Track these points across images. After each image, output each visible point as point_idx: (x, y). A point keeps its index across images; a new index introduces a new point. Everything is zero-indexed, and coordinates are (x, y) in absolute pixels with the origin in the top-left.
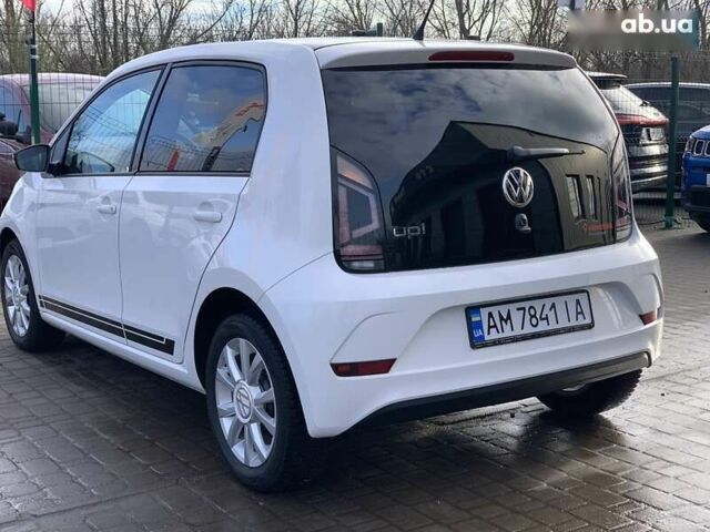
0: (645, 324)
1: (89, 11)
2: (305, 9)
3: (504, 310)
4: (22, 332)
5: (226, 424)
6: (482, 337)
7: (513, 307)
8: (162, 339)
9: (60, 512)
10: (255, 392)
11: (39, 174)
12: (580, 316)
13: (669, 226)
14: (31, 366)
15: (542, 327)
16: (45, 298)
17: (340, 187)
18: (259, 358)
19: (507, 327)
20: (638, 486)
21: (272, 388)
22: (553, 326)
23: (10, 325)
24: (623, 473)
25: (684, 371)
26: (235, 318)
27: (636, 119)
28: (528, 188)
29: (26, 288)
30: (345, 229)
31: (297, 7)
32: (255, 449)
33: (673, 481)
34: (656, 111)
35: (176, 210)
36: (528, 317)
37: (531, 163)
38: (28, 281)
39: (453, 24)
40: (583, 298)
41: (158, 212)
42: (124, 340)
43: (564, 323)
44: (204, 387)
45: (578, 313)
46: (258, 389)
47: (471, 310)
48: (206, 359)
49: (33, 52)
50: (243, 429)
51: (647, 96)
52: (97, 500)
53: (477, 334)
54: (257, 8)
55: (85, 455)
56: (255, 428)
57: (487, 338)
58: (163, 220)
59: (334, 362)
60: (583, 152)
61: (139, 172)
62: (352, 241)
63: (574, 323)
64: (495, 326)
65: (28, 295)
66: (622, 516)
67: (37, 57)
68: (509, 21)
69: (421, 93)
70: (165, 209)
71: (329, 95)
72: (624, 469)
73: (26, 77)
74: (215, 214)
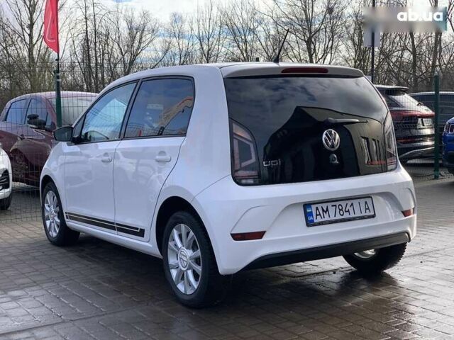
0: (405, 216)
1: (80, 57)
2: (213, 53)
3: (324, 206)
4: (54, 235)
5: (174, 273)
6: (313, 221)
7: (329, 205)
8: (137, 229)
9: (85, 318)
10: (189, 253)
11: (66, 143)
12: (367, 211)
13: (436, 177)
14: (61, 253)
15: (346, 216)
16: (69, 213)
17: (235, 140)
18: (192, 233)
19: (326, 215)
20: (402, 304)
21: (199, 250)
22: (352, 215)
23: (47, 231)
24: (395, 298)
25: (435, 251)
26: (179, 213)
27: (414, 113)
28: (336, 141)
29: (58, 209)
30: (237, 161)
31: (208, 52)
32: (190, 284)
33: (421, 302)
34: (426, 108)
35: (142, 161)
36: (338, 210)
37: (339, 127)
38: (59, 204)
39: (306, 61)
40: (369, 200)
41: (132, 163)
42: (116, 232)
43: (358, 214)
44: (162, 254)
45: (366, 209)
46: (191, 251)
47: (307, 206)
48: (163, 238)
49: (58, 77)
50: (183, 275)
51: (422, 100)
52: (104, 313)
53: (310, 218)
54: (183, 53)
55: (97, 294)
56: (190, 273)
57: (315, 221)
58: (134, 168)
59: (233, 232)
60: (367, 122)
61: (124, 138)
62: (241, 169)
63: (364, 214)
64: (320, 215)
65: (58, 213)
66: (392, 317)
67: (60, 80)
68: (341, 59)
69: (282, 90)
70: (135, 161)
71: (228, 90)
72: (396, 296)
73: (54, 93)
74: (167, 157)
